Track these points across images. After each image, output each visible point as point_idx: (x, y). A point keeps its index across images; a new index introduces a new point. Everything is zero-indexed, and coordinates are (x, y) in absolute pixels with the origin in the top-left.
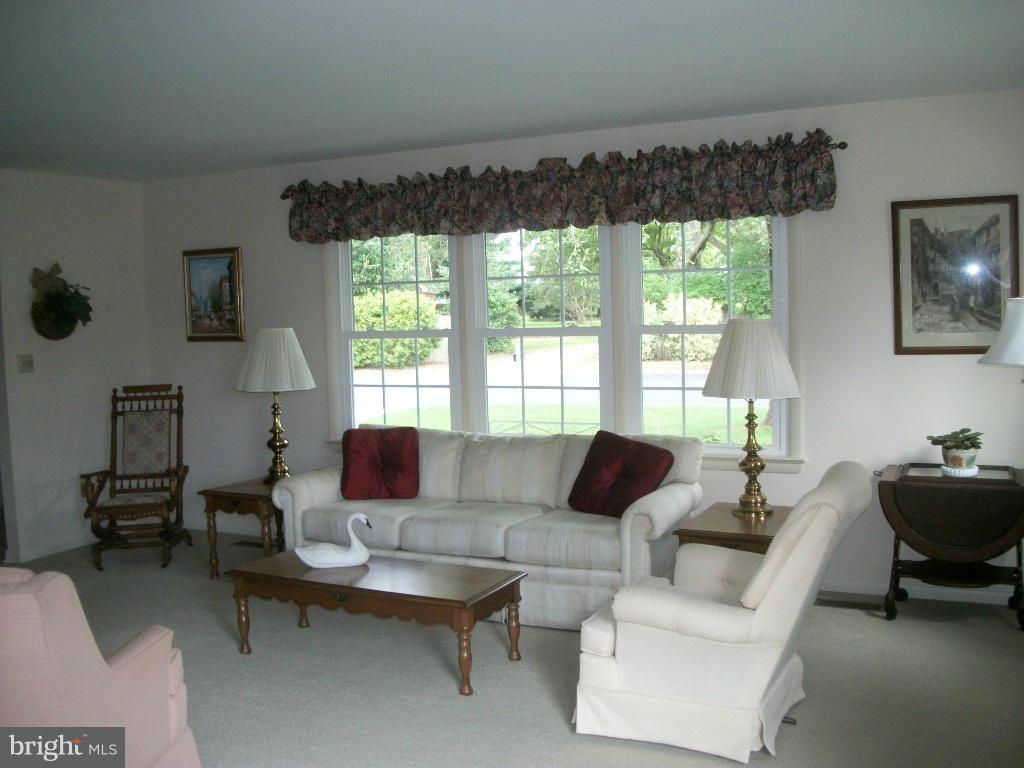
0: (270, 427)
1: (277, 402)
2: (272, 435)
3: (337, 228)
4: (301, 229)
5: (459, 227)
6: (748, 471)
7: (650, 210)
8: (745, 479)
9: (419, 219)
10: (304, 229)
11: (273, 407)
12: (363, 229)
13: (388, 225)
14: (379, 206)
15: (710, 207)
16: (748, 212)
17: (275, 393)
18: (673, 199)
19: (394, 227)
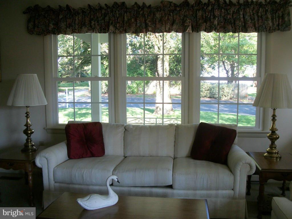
0: (25, 123)
1: (28, 111)
2: (26, 127)
3: (54, 28)
4: (34, 28)
5: (119, 30)
6: (271, 139)
7: (213, 26)
8: (270, 142)
9: (98, 25)
10: (36, 29)
11: (26, 113)
12: (68, 29)
13: (81, 28)
14: (77, 18)
15: (240, 27)
16: (255, 30)
17: (27, 107)
18: (222, 22)
19: (84, 29)
